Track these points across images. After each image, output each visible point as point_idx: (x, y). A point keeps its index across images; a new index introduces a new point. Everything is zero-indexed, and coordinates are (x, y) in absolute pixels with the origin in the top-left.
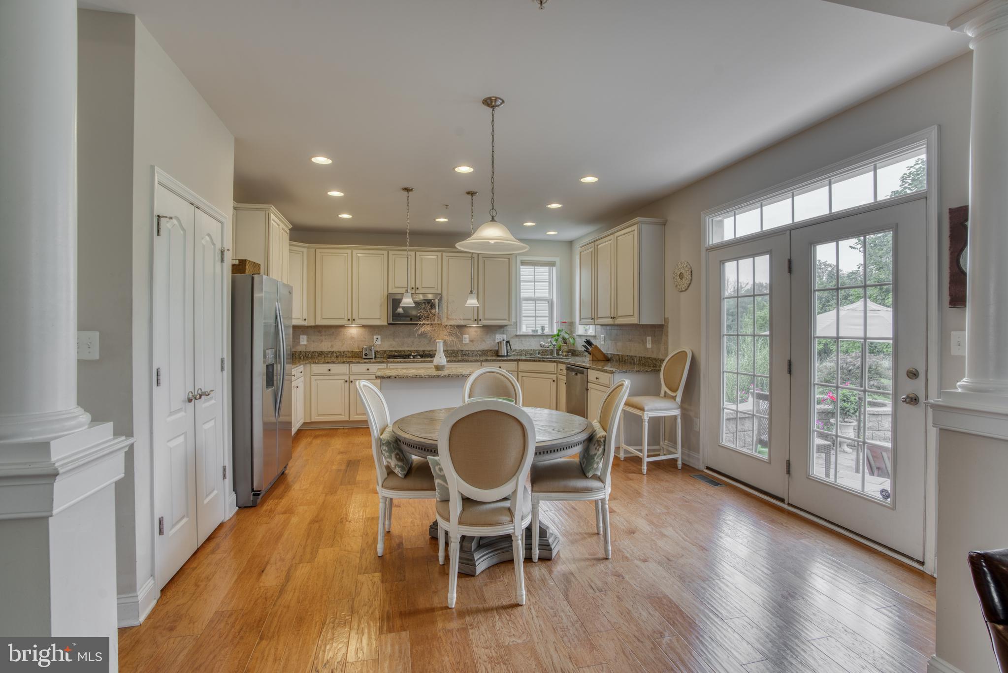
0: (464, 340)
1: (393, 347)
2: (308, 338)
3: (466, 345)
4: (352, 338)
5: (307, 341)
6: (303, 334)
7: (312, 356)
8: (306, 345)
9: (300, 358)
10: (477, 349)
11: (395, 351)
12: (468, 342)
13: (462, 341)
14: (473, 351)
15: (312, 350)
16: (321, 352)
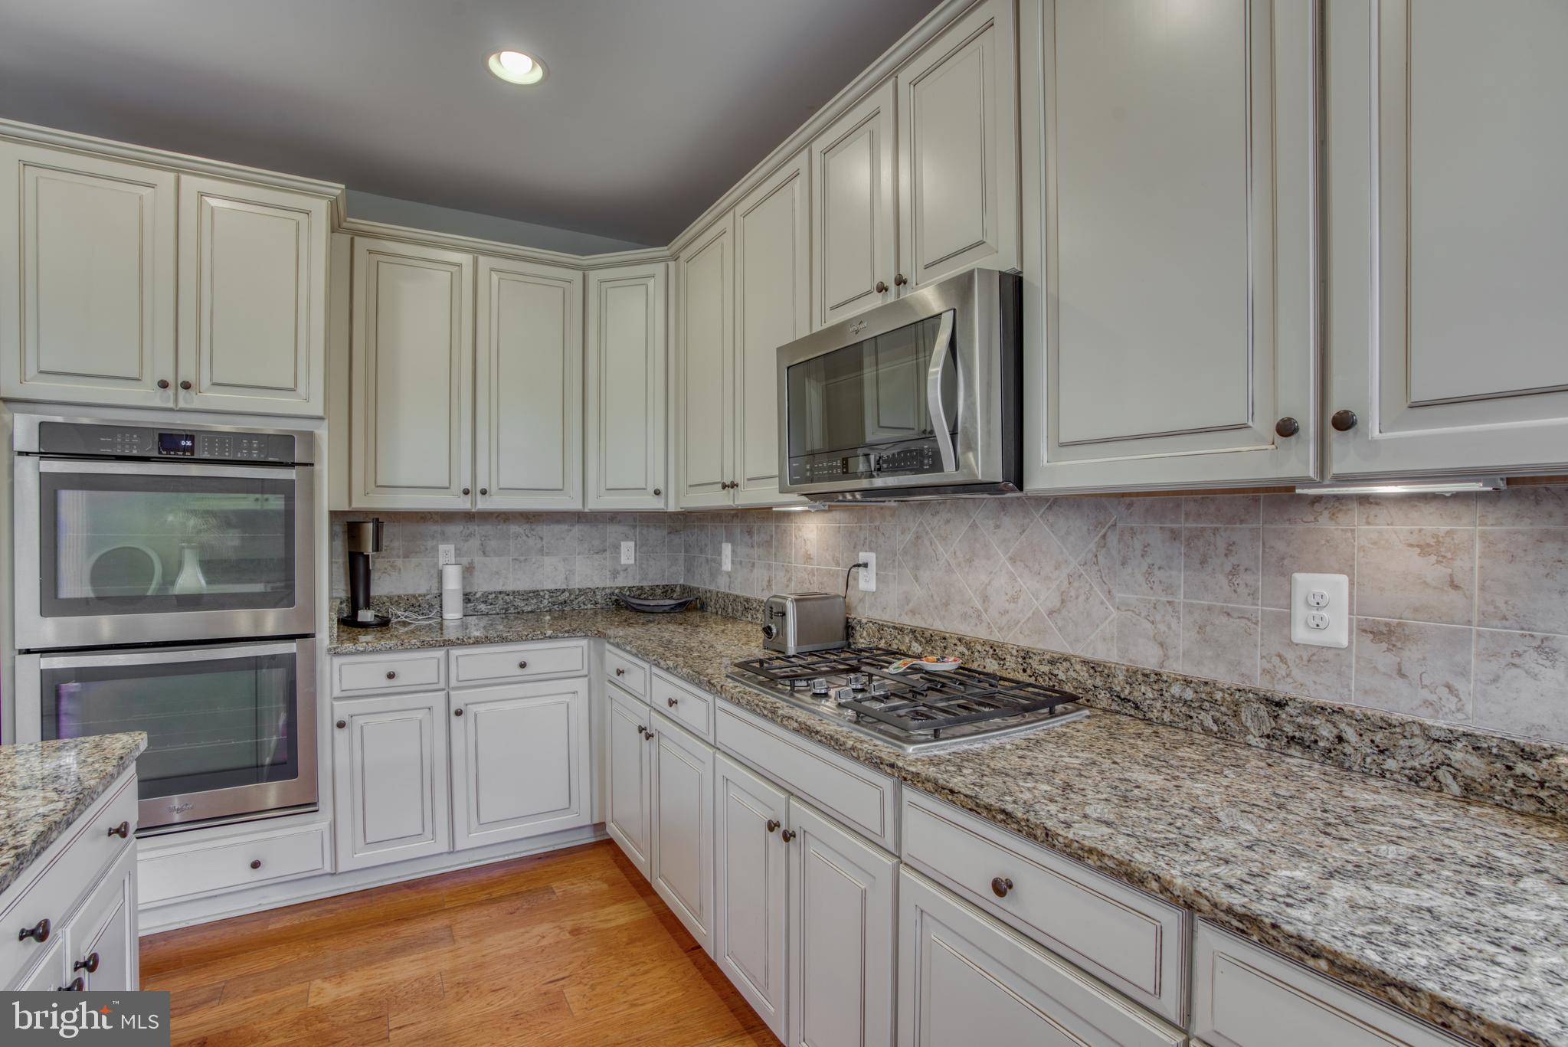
0: (1300, 612)
1: (913, 612)
2: (733, 551)
3: (1317, 657)
4: (808, 558)
5: (733, 562)
6: (726, 542)
7: (733, 609)
8: (729, 574)
9: (717, 613)
10: (1440, 723)
11: (913, 631)
12: (1339, 634)
13: (1284, 620)
14: (1386, 725)
15: (738, 592)
16: (747, 600)
